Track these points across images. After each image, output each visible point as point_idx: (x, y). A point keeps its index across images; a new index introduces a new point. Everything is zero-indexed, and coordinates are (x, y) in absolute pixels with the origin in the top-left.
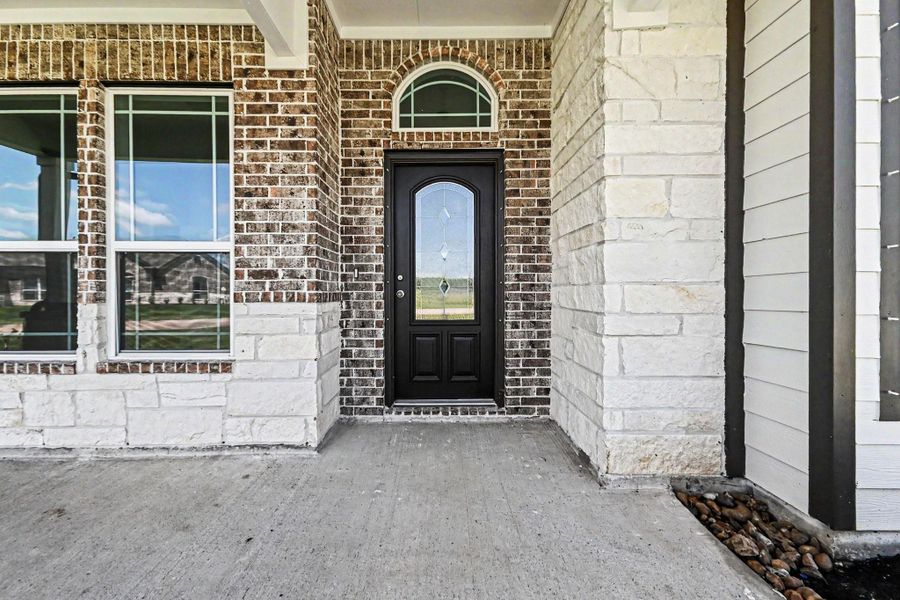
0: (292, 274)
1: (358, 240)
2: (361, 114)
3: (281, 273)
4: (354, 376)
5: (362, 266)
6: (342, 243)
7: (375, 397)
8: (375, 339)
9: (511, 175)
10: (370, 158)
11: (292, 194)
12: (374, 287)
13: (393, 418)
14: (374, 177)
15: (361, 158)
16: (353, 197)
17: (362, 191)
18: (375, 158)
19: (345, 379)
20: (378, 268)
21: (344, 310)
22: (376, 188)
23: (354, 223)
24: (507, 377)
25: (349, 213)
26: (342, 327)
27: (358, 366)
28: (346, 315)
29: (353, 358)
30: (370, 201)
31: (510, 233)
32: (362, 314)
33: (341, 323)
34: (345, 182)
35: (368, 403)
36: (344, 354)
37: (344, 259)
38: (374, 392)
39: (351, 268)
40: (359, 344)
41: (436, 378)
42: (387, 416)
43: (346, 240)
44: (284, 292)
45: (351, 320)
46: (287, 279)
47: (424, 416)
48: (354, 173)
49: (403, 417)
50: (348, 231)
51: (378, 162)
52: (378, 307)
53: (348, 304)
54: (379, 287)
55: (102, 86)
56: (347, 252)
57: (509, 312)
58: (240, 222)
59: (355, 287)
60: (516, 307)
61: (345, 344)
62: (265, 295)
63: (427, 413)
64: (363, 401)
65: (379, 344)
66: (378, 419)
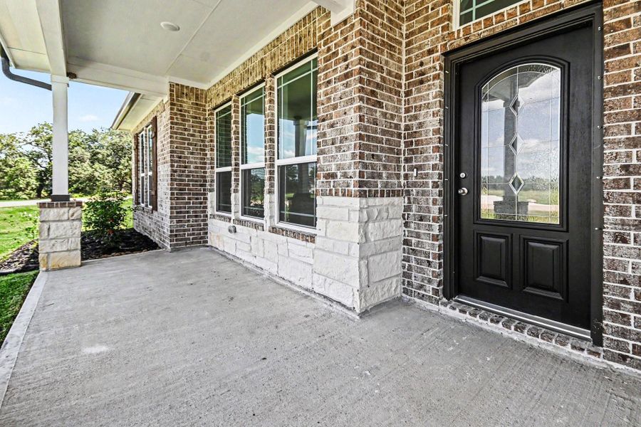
0: (345, 175)
1: (418, 143)
2: (421, 30)
3: (339, 174)
4: (413, 264)
5: (421, 166)
6: (405, 147)
7: (431, 287)
8: (431, 233)
9: (613, 28)
10: (427, 66)
11: (345, 113)
12: (431, 184)
13: (447, 311)
14: (431, 82)
15: (420, 68)
16: (414, 105)
17: (421, 98)
18: (434, 64)
19: (407, 264)
20: (434, 167)
21: (406, 204)
22: (433, 93)
23: (414, 128)
24: (605, 308)
25: (410, 120)
26: (404, 219)
27: (416, 255)
28: (407, 209)
29: (413, 248)
30: (428, 106)
31: (612, 108)
32: (420, 209)
33: (404, 215)
34: (408, 94)
35: (425, 291)
36: (406, 242)
37: (407, 160)
38: (430, 281)
39: (411, 169)
40: (418, 235)
41: (504, 284)
42: (442, 308)
43: (408, 144)
44: (340, 189)
45: (411, 213)
46: (343, 179)
47: (481, 321)
48: (415, 84)
49: (456, 314)
50: (410, 135)
51: (435, 68)
52: (434, 204)
53: (409, 199)
54: (435, 185)
55: (273, 76)
56: (408, 154)
57: (609, 218)
58: (319, 140)
59: (414, 185)
60: (623, 212)
61: (406, 233)
62: (331, 190)
63: (485, 318)
64: (421, 287)
65: (435, 238)
66: (434, 307)
